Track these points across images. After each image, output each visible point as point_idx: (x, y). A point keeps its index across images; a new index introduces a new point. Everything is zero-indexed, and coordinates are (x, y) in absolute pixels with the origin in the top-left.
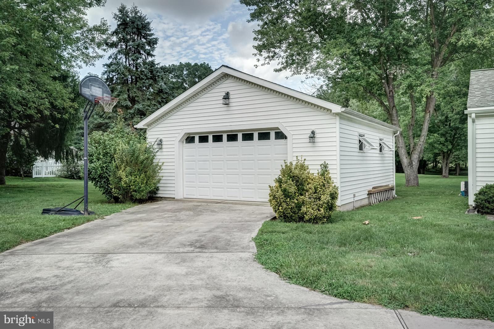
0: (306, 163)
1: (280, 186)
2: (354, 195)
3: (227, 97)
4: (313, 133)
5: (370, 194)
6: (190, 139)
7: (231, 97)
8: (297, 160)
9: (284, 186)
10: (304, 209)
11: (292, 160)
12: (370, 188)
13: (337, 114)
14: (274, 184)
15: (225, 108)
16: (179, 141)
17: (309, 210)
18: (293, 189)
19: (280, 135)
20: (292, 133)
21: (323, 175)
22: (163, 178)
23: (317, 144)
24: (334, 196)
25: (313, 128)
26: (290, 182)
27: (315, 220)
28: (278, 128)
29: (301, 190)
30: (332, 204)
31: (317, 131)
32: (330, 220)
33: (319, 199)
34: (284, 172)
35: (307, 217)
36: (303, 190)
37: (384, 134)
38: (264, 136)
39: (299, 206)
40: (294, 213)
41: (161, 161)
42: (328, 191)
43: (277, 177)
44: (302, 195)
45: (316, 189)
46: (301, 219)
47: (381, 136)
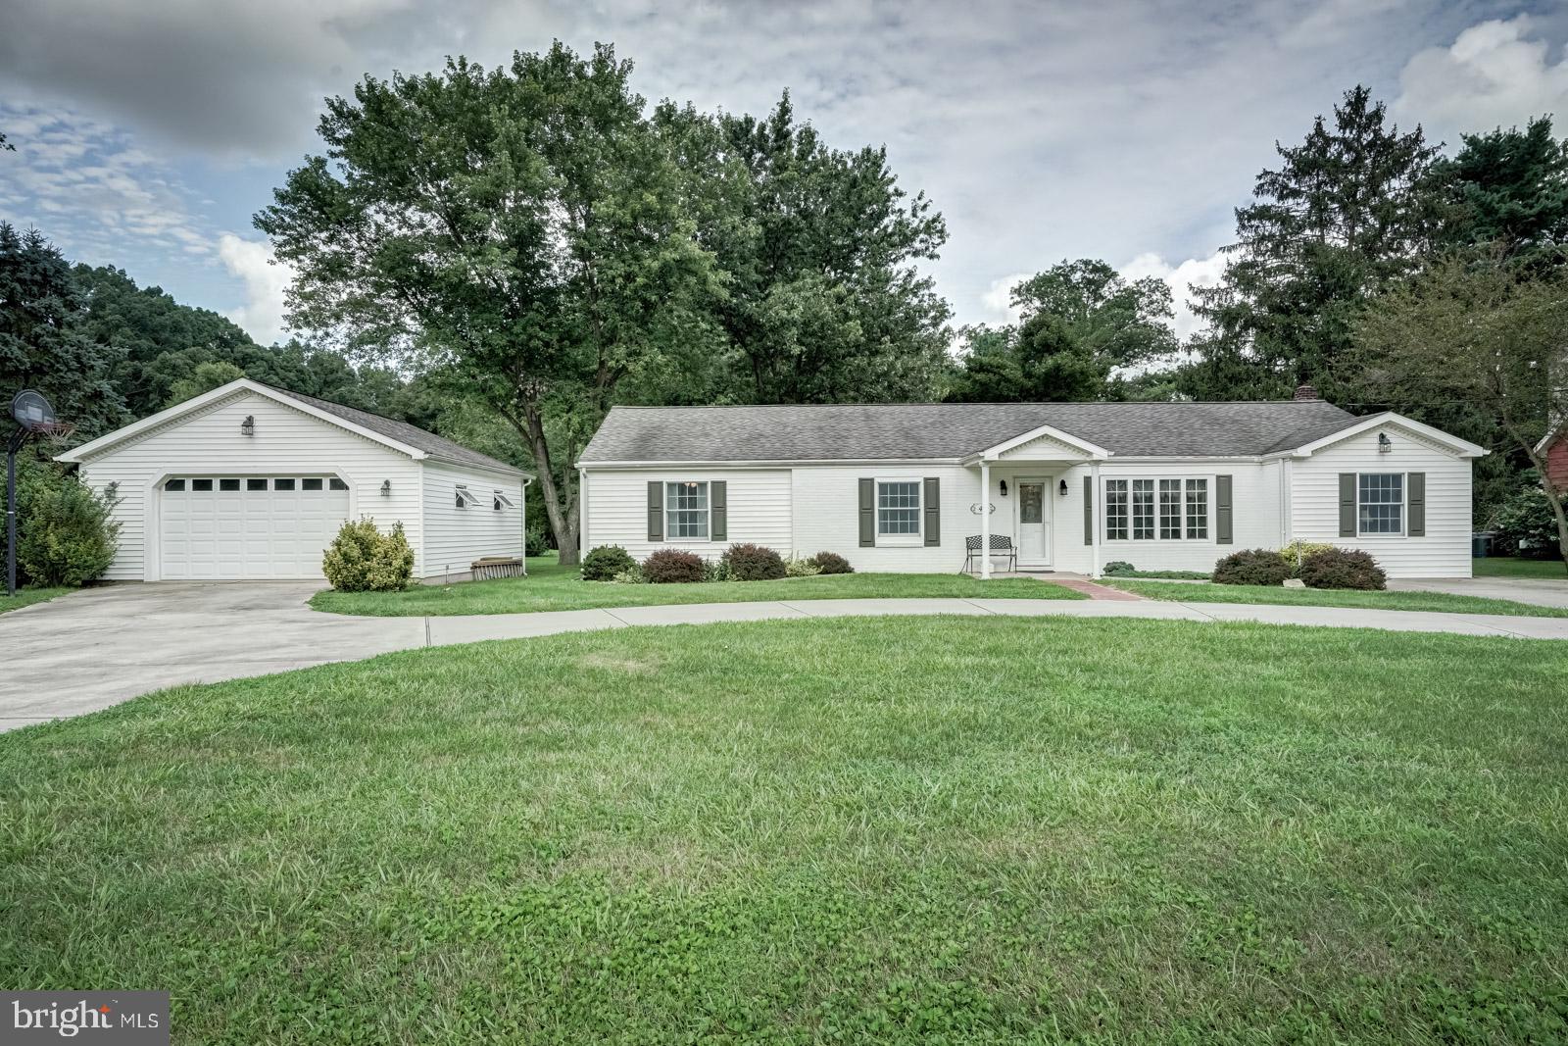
0: (374, 523)
1: (339, 549)
2: (447, 568)
3: (249, 423)
4: (387, 483)
5: (475, 567)
6: (175, 484)
7: (256, 423)
8: (363, 519)
9: (343, 549)
10: (370, 576)
11: (355, 518)
12: (478, 559)
13: (420, 461)
14: (330, 548)
15: (245, 440)
16: (154, 487)
17: (377, 578)
18: (356, 553)
19: (338, 484)
20: (358, 482)
21: (395, 536)
22: (122, 548)
23: (392, 499)
24: (408, 561)
25: (387, 477)
26: (352, 543)
27: (384, 588)
28: (335, 475)
29: (367, 555)
30: (406, 571)
31: (392, 481)
32: (402, 587)
33: (390, 564)
34: (343, 533)
35: (374, 586)
36: (370, 554)
37: (504, 484)
38: (312, 484)
39: (363, 574)
40: (357, 581)
41: (118, 519)
42: (401, 555)
43: (334, 539)
44: (367, 560)
45: (386, 553)
46: (367, 588)
47: (499, 487)
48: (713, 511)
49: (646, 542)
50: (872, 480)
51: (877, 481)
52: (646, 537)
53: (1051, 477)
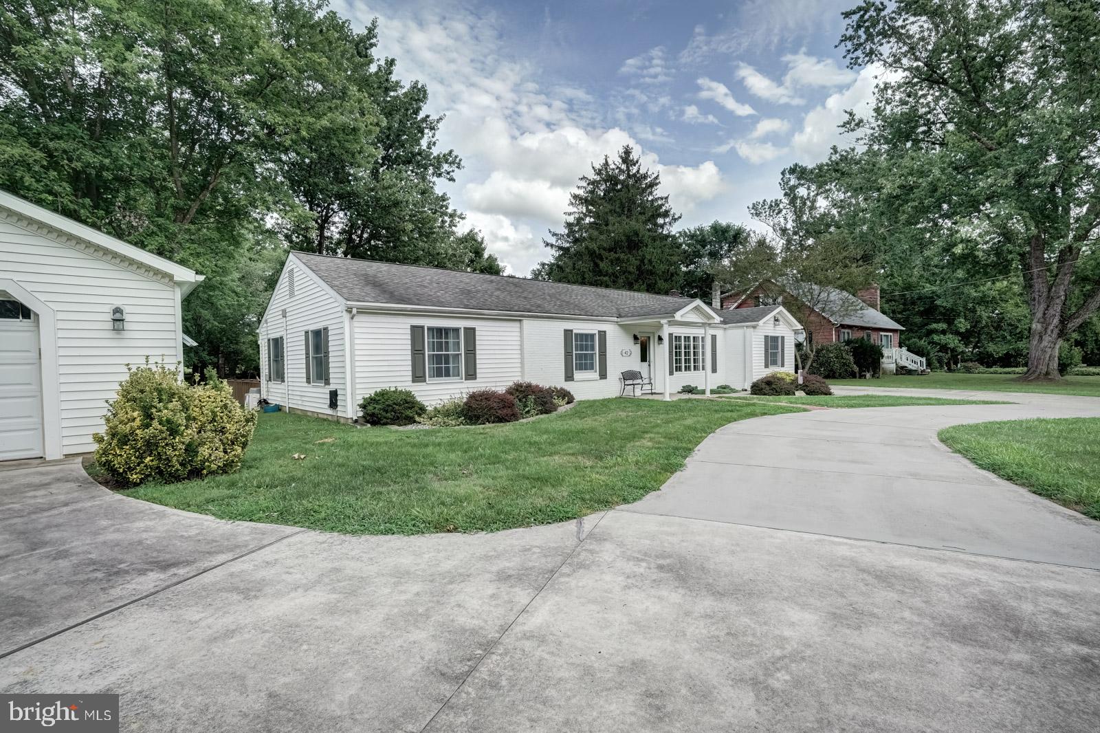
4: (119, 311)
13: (178, 284)
23: (126, 334)
25: (118, 302)
31: (127, 309)
48: (466, 354)
49: (410, 383)
50: (572, 331)
51: (574, 331)
52: (410, 378)
53: (654, 333)
